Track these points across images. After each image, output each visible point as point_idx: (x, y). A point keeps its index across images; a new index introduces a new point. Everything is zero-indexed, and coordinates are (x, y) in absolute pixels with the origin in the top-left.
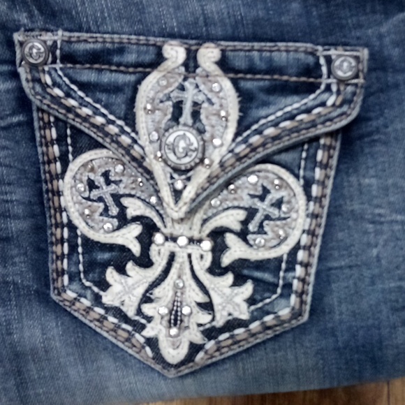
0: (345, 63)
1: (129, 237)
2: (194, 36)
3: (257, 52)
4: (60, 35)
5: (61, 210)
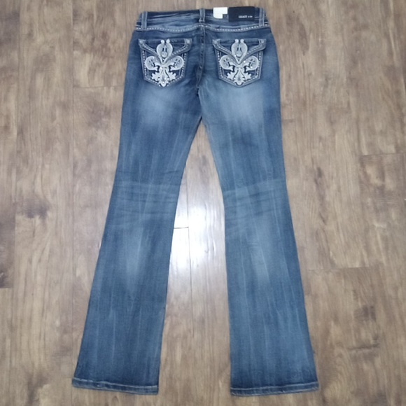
0: (263, 41)
1: (231, 68)
2: (240, 38)
3: (250, 40)
4: (219, 40)
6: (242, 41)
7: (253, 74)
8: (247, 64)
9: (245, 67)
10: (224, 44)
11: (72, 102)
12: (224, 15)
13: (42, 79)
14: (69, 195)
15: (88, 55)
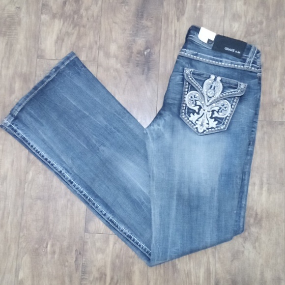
0: (243, 86)
1: (196, 109)
2: (217, 75)
3: (228, 80)
4: (193, 70)
5: (185, 101)
6: (219, 79)
7: (219, 123)
8: (217, 109)
9: (213, 111)
10: (197, 77)
11: (34, 74)
12: (209, 40)
13: (4, 44)
14: (21, 183)
15: (57, 21)
